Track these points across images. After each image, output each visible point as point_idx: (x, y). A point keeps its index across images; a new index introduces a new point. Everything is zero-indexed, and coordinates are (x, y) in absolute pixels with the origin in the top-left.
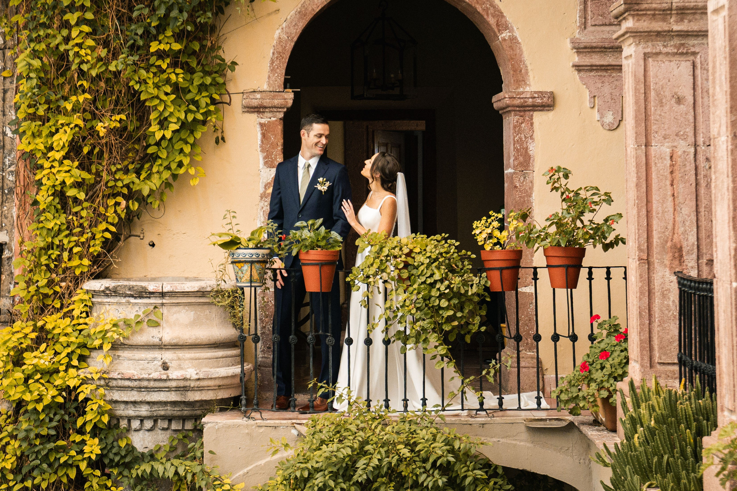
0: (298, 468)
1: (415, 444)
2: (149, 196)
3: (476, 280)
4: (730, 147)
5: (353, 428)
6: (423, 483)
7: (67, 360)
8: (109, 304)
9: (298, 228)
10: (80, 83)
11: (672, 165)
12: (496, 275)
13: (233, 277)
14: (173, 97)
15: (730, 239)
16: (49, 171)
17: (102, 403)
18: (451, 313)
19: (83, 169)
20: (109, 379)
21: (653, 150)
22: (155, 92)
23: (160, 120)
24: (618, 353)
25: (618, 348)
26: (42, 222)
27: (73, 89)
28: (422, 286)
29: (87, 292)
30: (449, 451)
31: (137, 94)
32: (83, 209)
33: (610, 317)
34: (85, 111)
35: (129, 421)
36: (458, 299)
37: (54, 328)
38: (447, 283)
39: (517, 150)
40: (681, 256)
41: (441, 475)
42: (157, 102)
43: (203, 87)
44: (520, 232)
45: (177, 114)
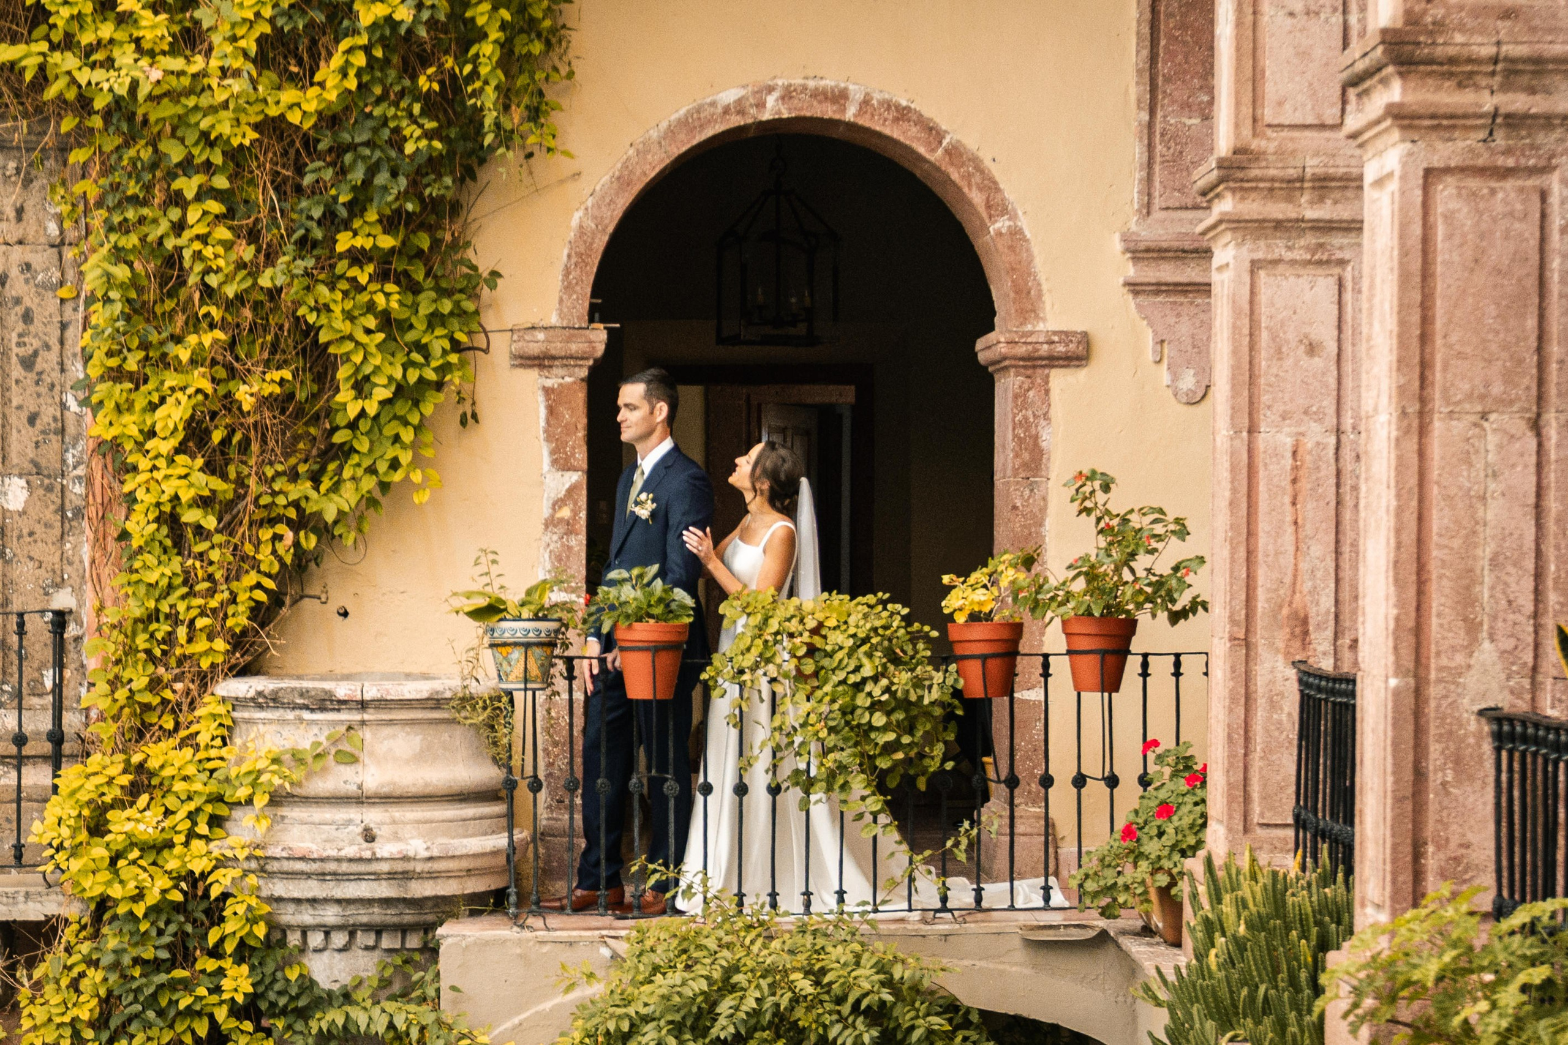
0: (612, 1016)
1: (823, 971)
2: (336, 522)
3: (938, 677)
4: (1394, 434)
5: (711, 944)
6: (835, 1039)
7: (188, 824)
8: (265, 722)
9: (612, 583)
10: (204, 310)
11: (1295, 468)
12: (974, 668)
13: (494, 673)
14: (380, 337)
15: (1387, 599)
16: (148, 475)
17: (253, 902)
18: (891, 736)
19: (213, 473)
20: (267, 858)
21: (1263, 440)
22: (346, 327)
23: (356, 382)
24: (1189, 807)
25: (1189, 799)
26: (137, 571)
27: (191, 323)
28: (840, 688)
29: (224, 700)
30: (883, 984)
31: (311, 331)
32: (213, 547)
33: (1178, 744)
34: (214, 362)
35: (304, 934)
36: (907, 711)
37: (162, 767)
38: (884, 682)
39: (1020, 438)
40: (1306, 633)
41: (869, 1026)
42: (349, 346)
43: (435, 319)
44: (1020, 590)
45: (388, 370)
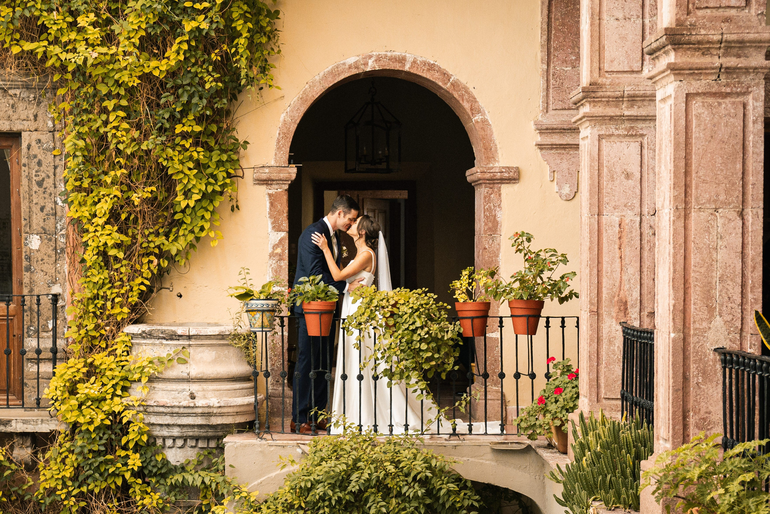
0: (303, 480)
1: (399, 462)
2: (176, 255)
3: (451, 327)
4: (672, 218)
5: (348, 448)
6: (405, 493)
7: (112, 390)
8: (146, 344)
9: (301, 283)
10: (117, 160)
11: (620, 232)
12: (468, 323)
13: (248, 323)
14: (195, 171)
15: (669, 296)
16: (93, 234)
17: (142, 425)
18: (429, 354)
19: (122, 233)
20: (147, 406)
21: (604, 219)
22: (180, 167)
23: (185, 192)
24: (570, 389)
25: (570, 385)
26: (89, 277)
27: (111, 165)
28: (406, 332)
29: (128, 334)
30: (427, 468)
31: (164, 169)
32: (122, 266)
33: (563, 359)
34: (122, 183)
35: (164, 440)
36: (436, 343)
37: (101, 364)
38: (426, 329)
39: (487, 217)
40: (626, 309)
41: (421, 487)
42: (182, 176)
43: (221, 162)
44: (489, 287)
45: (199, 186)
